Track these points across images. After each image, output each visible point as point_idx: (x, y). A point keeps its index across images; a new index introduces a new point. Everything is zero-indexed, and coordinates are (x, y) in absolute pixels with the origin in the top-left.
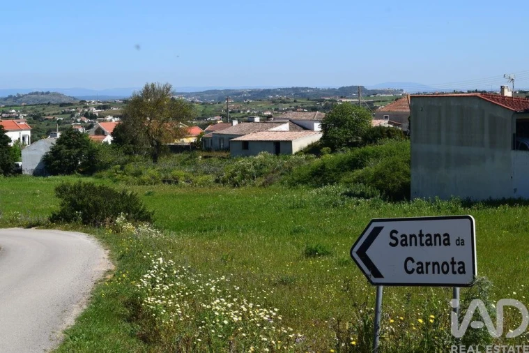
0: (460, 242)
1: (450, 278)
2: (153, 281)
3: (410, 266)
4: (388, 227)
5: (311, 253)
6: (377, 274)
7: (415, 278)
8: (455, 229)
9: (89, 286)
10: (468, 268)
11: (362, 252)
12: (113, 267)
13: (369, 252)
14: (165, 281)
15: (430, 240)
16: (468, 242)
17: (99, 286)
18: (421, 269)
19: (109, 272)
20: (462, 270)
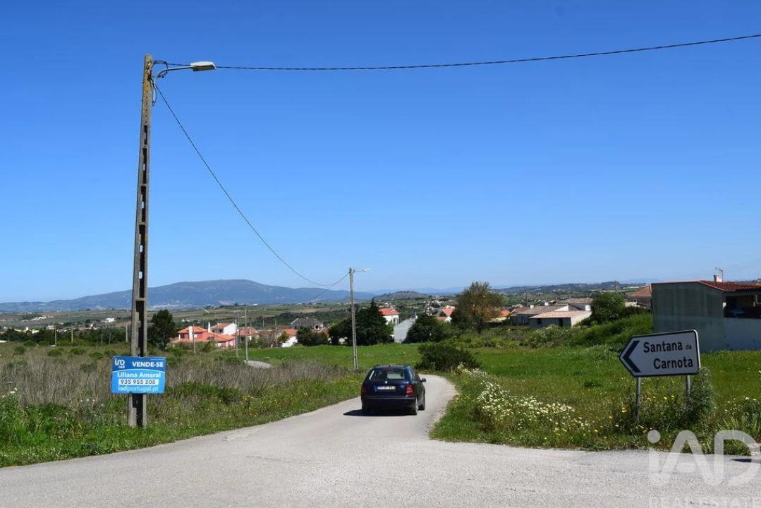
0: (689, 347)
1: (684, 370)
2: (487, 396)
3: (658, 364)
4: (642, 340)
5: (588, 385)
6: (637, 370)
7: (661, 371)
8: (684, 338)
9: (445, 404)
10: (694, 363)
11: (626, 358)
12: (458, 394)
13: (632, 357)
14: (494, 397)
15: (670, 347)
16: (694, 347)
17: (451, 403)
18: (665, 365)
19: (456, 396)
20: (691, 365)
